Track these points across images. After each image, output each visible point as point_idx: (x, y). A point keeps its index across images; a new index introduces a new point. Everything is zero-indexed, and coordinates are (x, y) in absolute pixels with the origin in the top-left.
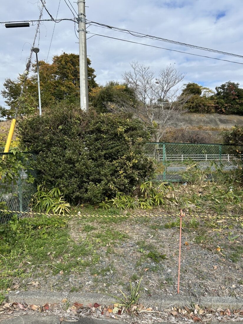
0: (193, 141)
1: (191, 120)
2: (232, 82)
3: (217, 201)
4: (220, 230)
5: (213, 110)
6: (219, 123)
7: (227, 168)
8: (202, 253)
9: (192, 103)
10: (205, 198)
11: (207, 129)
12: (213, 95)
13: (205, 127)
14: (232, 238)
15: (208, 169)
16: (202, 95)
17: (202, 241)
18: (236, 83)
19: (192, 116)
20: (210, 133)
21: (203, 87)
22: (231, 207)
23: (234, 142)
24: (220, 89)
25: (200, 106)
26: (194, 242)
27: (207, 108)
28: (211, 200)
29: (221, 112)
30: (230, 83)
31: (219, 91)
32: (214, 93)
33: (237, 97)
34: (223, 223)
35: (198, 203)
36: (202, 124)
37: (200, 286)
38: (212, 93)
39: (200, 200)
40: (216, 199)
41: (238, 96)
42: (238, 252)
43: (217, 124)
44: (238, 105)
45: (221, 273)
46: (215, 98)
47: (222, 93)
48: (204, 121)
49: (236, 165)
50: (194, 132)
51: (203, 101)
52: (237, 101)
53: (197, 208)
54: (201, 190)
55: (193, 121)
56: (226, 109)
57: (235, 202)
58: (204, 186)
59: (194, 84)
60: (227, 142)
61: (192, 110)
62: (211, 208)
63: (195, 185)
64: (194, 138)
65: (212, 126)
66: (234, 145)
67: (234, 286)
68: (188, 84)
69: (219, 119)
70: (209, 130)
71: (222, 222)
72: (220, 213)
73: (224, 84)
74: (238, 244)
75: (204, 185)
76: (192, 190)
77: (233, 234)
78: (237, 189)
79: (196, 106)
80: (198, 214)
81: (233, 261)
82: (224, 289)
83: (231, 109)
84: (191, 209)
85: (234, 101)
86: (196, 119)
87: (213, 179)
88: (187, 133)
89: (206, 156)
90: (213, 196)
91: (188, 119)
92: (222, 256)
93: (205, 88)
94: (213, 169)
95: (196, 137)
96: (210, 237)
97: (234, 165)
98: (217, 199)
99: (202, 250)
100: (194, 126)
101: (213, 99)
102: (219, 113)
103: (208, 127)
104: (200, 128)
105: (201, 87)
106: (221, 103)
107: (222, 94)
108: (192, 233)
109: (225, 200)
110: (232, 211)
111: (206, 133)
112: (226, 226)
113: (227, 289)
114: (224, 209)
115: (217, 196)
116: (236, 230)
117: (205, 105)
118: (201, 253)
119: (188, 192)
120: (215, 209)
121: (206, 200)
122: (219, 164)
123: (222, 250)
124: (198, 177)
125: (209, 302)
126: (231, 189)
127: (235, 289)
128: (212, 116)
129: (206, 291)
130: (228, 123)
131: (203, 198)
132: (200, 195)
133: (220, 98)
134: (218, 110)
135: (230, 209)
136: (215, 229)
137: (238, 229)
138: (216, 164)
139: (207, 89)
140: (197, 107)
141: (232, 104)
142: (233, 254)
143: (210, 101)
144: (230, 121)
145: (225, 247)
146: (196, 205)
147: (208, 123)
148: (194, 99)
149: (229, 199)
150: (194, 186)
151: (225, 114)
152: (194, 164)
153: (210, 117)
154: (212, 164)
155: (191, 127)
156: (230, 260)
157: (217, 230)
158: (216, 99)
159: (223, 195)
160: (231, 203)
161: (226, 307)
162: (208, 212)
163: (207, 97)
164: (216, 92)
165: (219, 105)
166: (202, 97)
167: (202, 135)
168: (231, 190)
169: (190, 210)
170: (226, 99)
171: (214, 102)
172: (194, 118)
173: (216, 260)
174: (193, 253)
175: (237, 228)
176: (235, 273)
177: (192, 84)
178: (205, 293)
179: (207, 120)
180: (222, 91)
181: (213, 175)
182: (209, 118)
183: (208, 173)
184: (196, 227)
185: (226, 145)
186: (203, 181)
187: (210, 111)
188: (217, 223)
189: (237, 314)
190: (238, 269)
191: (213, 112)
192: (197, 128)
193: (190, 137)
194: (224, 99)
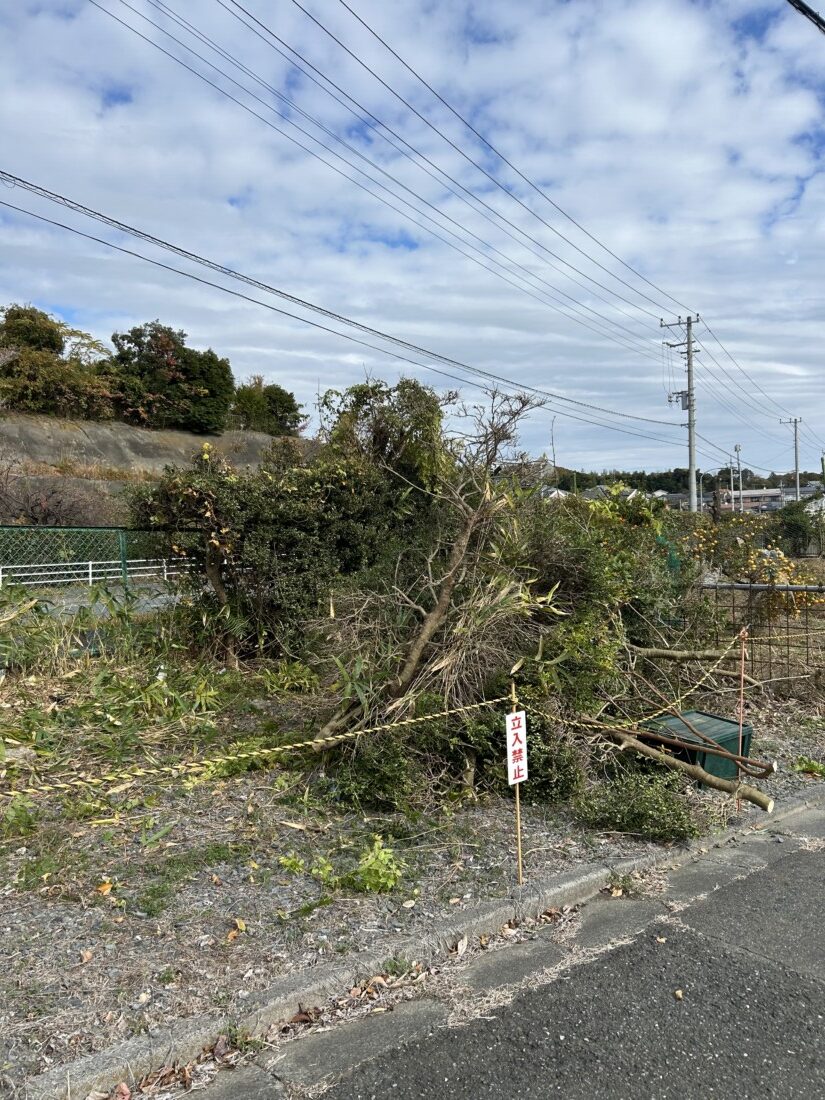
0: (40, 517)
1: (31, 441)
2: (164, 324)
3: (112, 719)
4: (116, 820)
5: (108, 411)
6: (128, 452)
7: (149, 605)
8: (43, 918)
9: (32, 378)
10: (68, 718)
11: (91, 473)
12: (104, 361)
13: (81, 468)
14: (155, 837)
15: (83, 614)
16: (65, 356)
17: (45, 877)
18: (176, 330)
19: (34, 424)
20: (103, 486)
21: (69, 328)
22: (157, 734)
23: (164, 521)
24: (128, 342)
25: (61, 393)
26: (17, 886)
27: (86, 402)
28: (91, 721)
29: (135, 420)
30: (157, 329)
31: (126, 349)
32: (109, 353)
33: (183, 375)
34: (130, 791)
35: (42, 738)
36: (71, 456)
37: (25, 1042)
38: (101, 351)
39: (50, 729)
40: (108, 716)
41: (185, 371)
42: (168, 877)
43: (123, 459)
44: (188, 401)
45: (106, 969)
46: (114, 370)
47: (134, 354)
48: (79, 446)
49: (175, 594)
50: (42, 482)
51: (70, 375)
52: (185, 386)
53: (39, 756)
54: (57, 691)
55: (36, 443)
56: (150, 408)
57: (171, 714)
58: (71, 675)
59: (34, 311)
60: (142, 521)
61: (31, 404)
62: (93, 749)
63: (37, 675)
64: (44, 504)
65: (109, 464)
66: (164, 530)
67: (144, 998)
68: (10, 307)
69: (129, 441)
70: (98, 479)
71: (126, 790)
72: (119, 759)
73: (138, 327)
74: (171, 849)
75: (71, 669)
76: (22, 695)
77: (157, 822)
78: (178, 672)
79: (46, 389)
80: (43, 778)
81: (150, 914)
82: (111, 1020)
83: (167, 412)
84: (15, 766)
85: (174, 386)
86: (49, 437)
87: (102, 647)
88: (14, 487)
89: (87, 567)
90: (98, 708)
91: (17, 436)
92: (114, 908)
93: (74, 333)
94: (101, 611)
95: (51, 500)
96: (79, 851)
97: (170, 594)
98: (112, 714)
99: (46, 907)
100: (45, 462)
101: (106, 373)
102: (126, 420)
103: (93, 468)
104: (64, 469)
105: (62, 325)
106: (134, 390)
107: (136, 360)
108: (12, 856)
109: (141, 712)
110: (161, 746)
111: (87, 488)
112: (135, 802)
113: (121, 1017)
114: (136, 744)
115: (113, 705)
116: (166, 807)
117: (77, 389)
118: (42, 921)
119: (8, 705)
120: (106, 748)
121: (72, 725)
122: (119, 593)
123: (119, 885)
124: (49, 644)
125: (55, 1086)
126: (160, 674)
127: (149, 1004)
128: (106, 431)
129: (49, 1051)
130: (160, 456)
131: (63, 719)
132: (53, 710)
133: (128, 372)
134: (125, 411)
135: (156, 739)
136: (99, 818)
137: (174, 802)
138: (109, 594)
139: (82, 336)
140: (49, 396)
141: (168, 396)
142: (151, 890)
143: (96, 380)
144: (166, 449)
145: (128, 873)
146: (36, 748)
147: (90, 451)
148: (38, 366)
149: (153, 706)
150: (32, 678)
151: (148, 426)
152: (31, 600)
153: (99, 432)
154: (97, 596)
155: (33, 466)
156: (139, 914)
157: (105, 823)
158: (117, 375)
159: (131, 697)
160: (158, 719)
161: (117, 1078)
162: (78, 766)
163: (83, 362)
164: (115, 352)
165: (128, 396)
166: (64, 363)
167: (72, 492)
168: (161, 677)
169: (13, 770)
170: (147, 377)
171: (111, 382)
172: (41, 434)
173: (92, 929)
174: (9, 929)
175: (173, 798)
176: (153, 954)
177: (25, 311)
178: (43, 1060)
179: (89, 441)
180: (135, 349)
181: (101, 632)
182: (96, 437)
183: (84, 629)
184: (32, 828)
185: (140, 529)
186: (65, 659)
187: (97, 413)
188: (109, 796)
189: (153, 1086)
190: (163, 935)
191: (109, 419)
192: (54, 468)
193: (27, 499)
194: (141, 375)
